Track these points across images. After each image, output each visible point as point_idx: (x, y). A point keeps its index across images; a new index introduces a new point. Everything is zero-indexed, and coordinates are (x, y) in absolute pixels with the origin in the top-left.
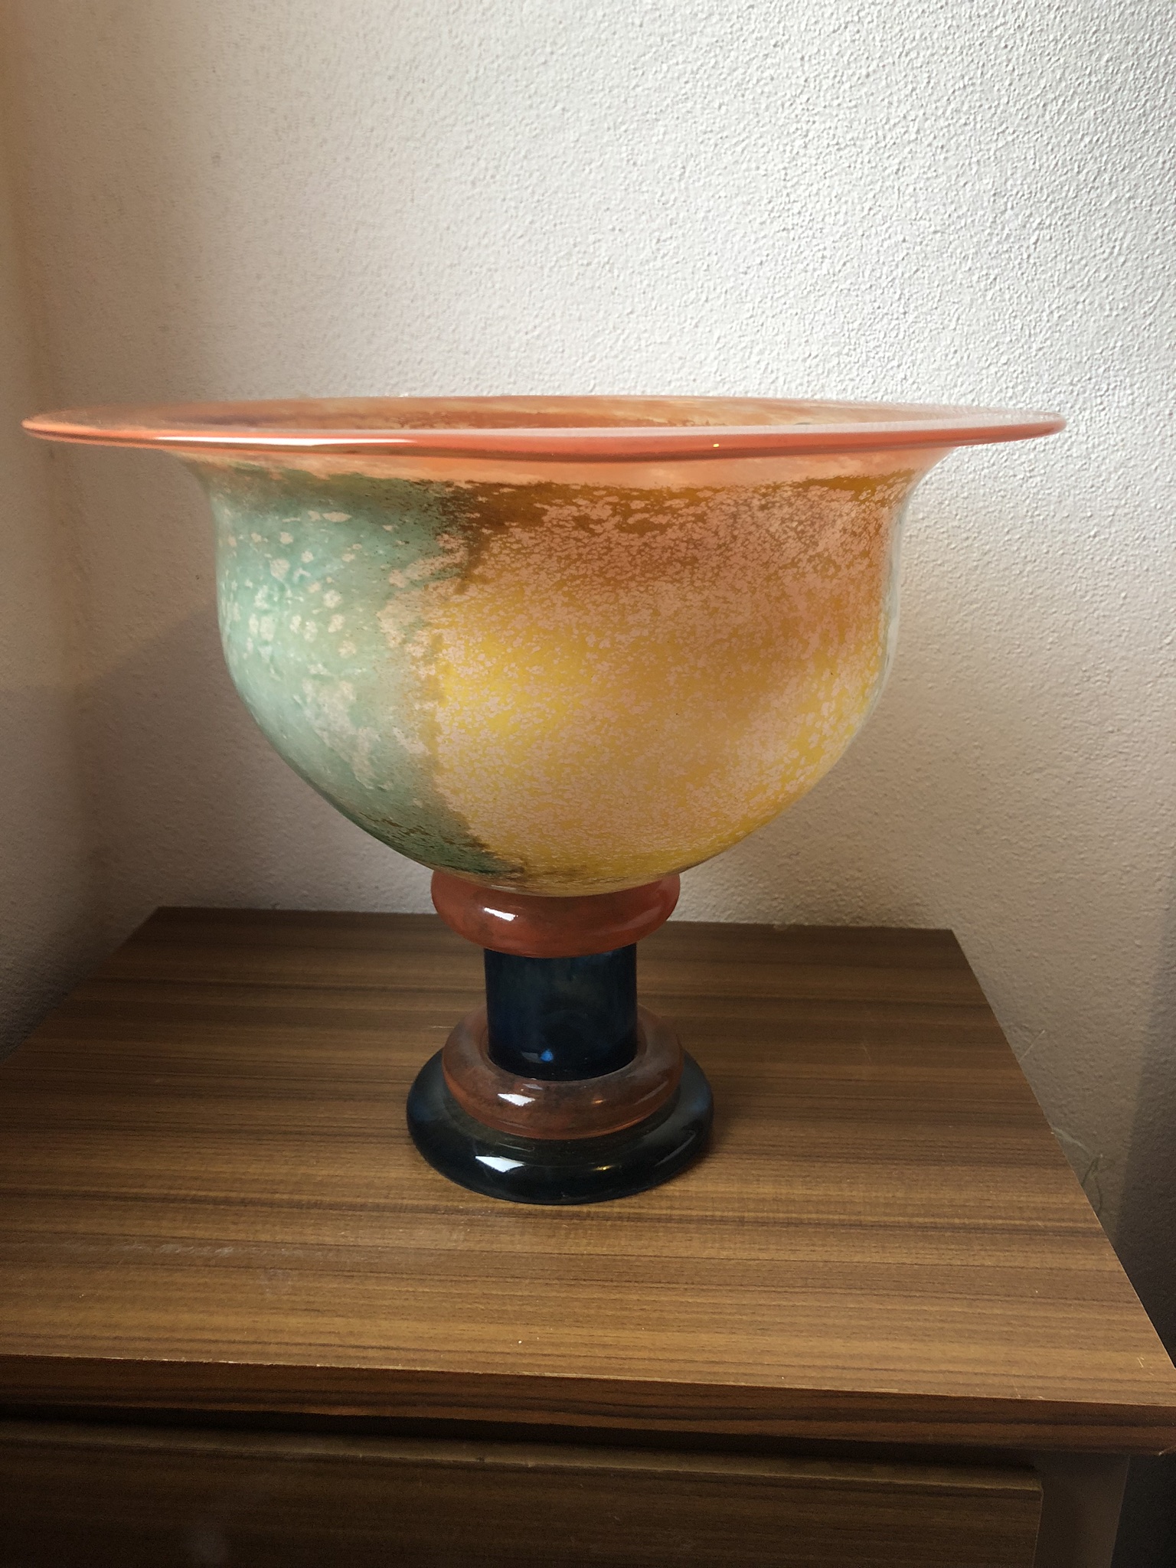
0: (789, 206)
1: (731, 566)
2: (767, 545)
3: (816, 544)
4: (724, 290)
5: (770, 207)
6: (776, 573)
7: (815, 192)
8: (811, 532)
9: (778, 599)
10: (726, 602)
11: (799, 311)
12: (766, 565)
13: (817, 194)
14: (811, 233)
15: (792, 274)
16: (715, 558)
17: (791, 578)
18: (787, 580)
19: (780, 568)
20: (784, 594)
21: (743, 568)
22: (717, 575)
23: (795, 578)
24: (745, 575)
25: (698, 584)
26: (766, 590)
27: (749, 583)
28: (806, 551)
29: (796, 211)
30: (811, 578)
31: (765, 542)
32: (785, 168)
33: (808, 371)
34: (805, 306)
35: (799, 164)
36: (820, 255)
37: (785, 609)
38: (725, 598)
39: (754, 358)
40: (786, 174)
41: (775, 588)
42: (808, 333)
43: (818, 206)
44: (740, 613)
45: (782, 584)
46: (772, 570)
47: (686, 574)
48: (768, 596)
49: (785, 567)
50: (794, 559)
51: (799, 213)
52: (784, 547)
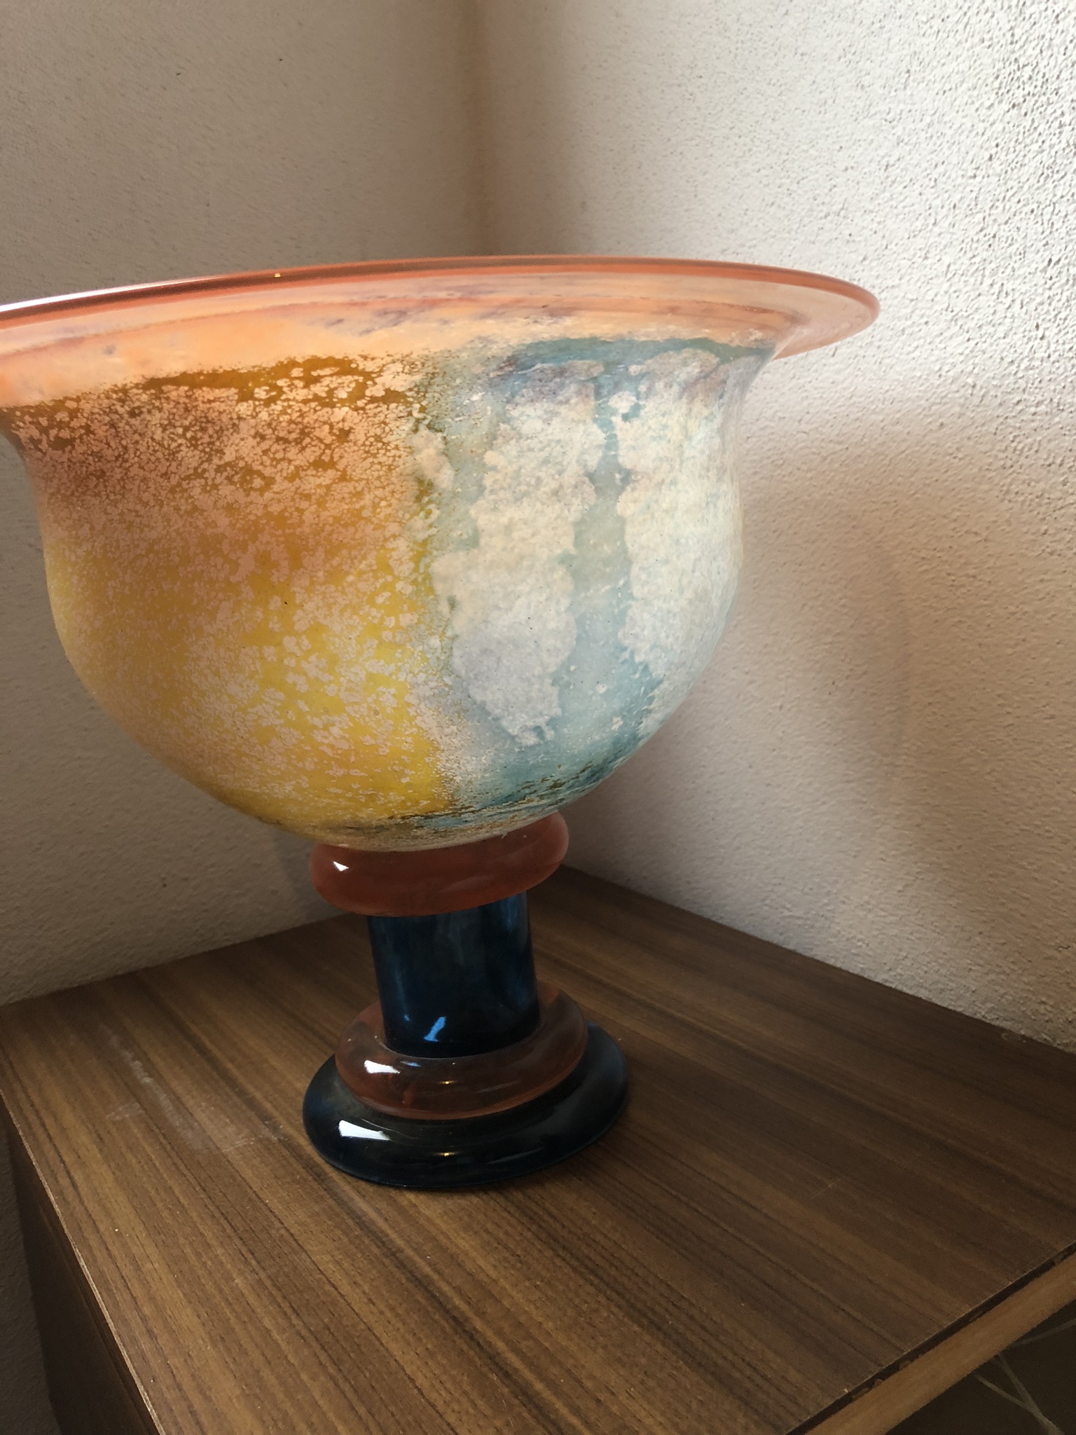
0: (1018, 74)
1: (132, 477)
2: (159, 455)
3: (221, 452)
4: (952, 206)
5: (996, 84)
6: (179, 485)
7: (1046, 44)
8: (206, 439)
9: (188, 513)
10: (137, 516)
11: (1035, 206)
12: (165, 475)
13: (1049, 46)
14: (1044, 99)
15: (1026, 161)
16: (118, 470)
17: (199, 490)
18: (196, 492)
19: (184, 479)
20: (195, 508)
21: (144, 480)
22: (124, 487)
23: (204, 490)
24: (148, 487)
25: (112, 497)
26: (172, 504)
27: (154, 495)
28: (209, 460)
29: (1025, 78)
30: (226, 490)
31: (155, 451)
32: (1012, 28)
33: (1050, 283)
34: (1042, 198)
35: (1027, 17)
36: (1056, 124)
37: (200, 524)
38: (136, 511)
39: (988, 282)
40: (1013, 35)
41: (183, 501)
42: (1047, 233)
43: (1052, 62)
44: (153, 528)
45: (191, 497)
46: (174, 481)
47: (101, 487)
48: (177, 509)
49: (188, 478)
50: (196, 469)
51: (1030, 78)
52: (179, 456)
